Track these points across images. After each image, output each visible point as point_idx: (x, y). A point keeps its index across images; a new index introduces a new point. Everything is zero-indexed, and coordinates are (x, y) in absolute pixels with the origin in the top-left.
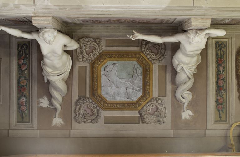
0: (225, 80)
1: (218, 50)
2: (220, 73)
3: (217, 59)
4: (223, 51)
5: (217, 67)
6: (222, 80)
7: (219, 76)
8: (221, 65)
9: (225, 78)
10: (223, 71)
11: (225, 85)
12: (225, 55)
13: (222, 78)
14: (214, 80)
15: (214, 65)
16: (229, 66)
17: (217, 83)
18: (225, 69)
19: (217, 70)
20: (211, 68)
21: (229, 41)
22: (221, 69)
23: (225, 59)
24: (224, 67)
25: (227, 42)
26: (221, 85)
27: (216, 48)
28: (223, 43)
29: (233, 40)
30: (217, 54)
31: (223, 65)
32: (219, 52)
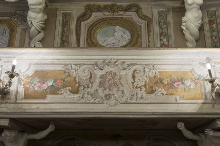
0: (68, 37)
1: (64, 18)
2: (64, 32)
3: (63, 23)
4: (67, 18)
5: (62, 28)
6: (65, 36)
7: (63, 34)
8: (66, 27)
9: (68, 36)
10: (67, 30)
11: (67, 39)
12: (69, 21)
13: (65, 35)
14: (60, 37)
15: (60, 27)
16: (71, 28)
17: (62, 38)
18: (68, 29)
19: (62, 30)
20: (58, 29)
21: (72, 12)
22: (65, 29)
23: (68, 23)
24: (67, 28)
25: (70, 13)
26: (64, 40)
27: (63, 17)
28: (68, 13)
29: (75, 12)
30: (63, 20)
31: (67, 27)
32: (64, 19)
